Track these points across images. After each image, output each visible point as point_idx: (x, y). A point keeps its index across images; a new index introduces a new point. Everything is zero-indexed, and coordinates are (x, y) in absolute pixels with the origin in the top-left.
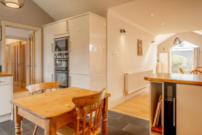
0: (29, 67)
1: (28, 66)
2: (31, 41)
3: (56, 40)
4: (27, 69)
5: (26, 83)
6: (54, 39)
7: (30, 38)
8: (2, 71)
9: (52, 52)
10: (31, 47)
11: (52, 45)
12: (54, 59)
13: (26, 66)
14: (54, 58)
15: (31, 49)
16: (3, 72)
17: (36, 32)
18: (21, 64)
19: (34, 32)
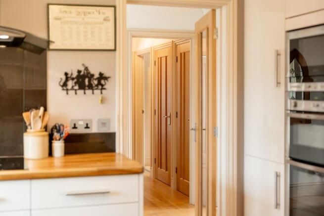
0: (197, 132)
1: (192, 129)
2: (204, 40)
3: (294, 36)
4: (193, 135)
5: (188, 180)
6: (283, 34)
7: (201, 33)
8: (117, 151)
9: (278, 83)
10: (204, 57)
11: (278, 55)
12: (286, 115)
13: (190, 128)
14: (286, 110)
15: (204, 61)
16: (119, 154)
17: (218, 11)
18: (177, 117)
19: (214, 11)
